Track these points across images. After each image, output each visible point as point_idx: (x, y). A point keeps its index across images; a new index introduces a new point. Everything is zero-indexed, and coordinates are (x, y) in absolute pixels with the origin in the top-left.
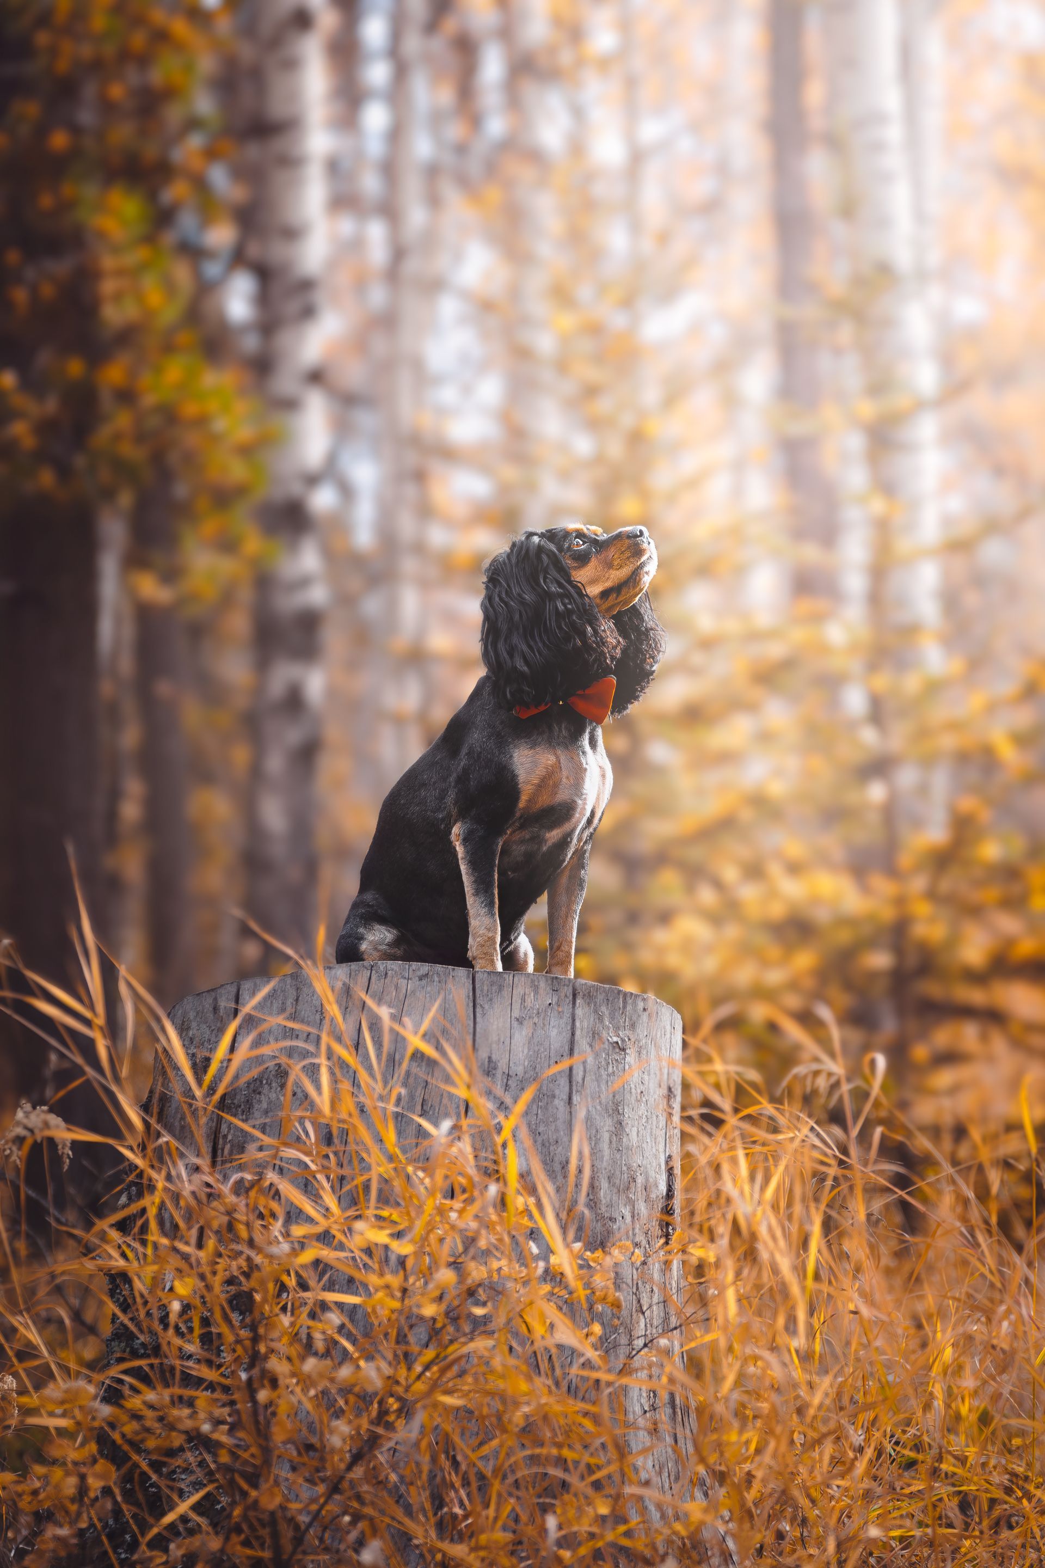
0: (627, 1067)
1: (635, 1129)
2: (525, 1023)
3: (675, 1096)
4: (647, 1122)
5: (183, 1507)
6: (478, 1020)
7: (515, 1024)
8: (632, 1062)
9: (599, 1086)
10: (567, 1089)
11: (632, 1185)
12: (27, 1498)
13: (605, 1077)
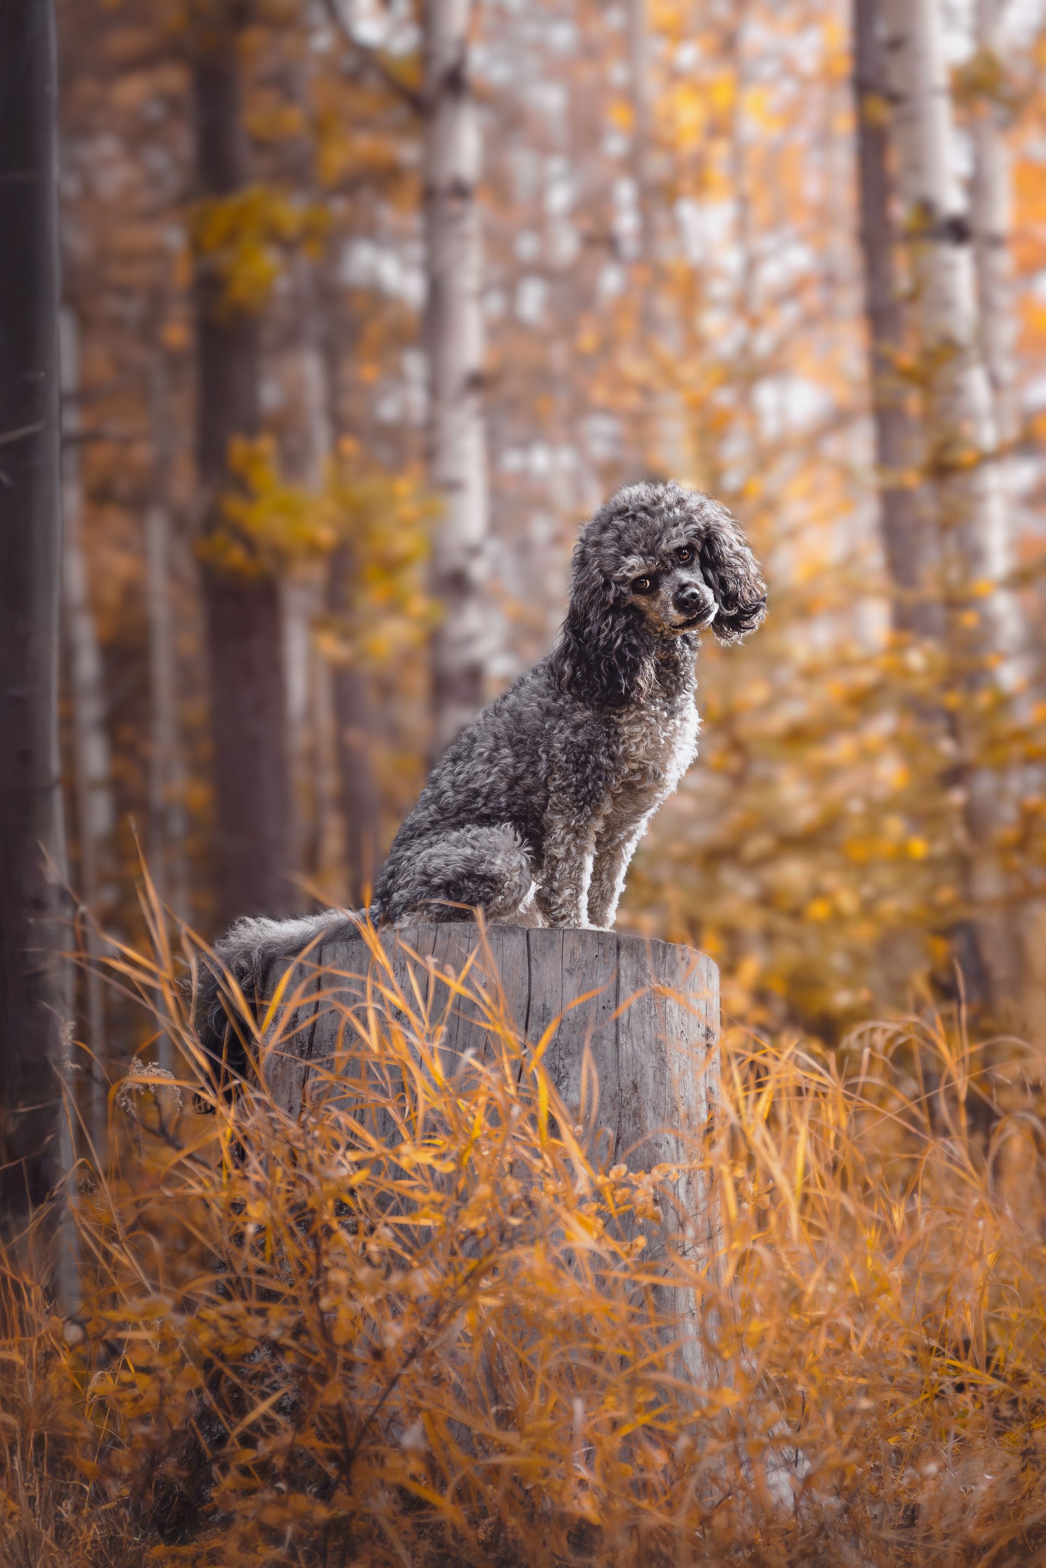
0: (668, 1010)
1: (677, 1065)
2: (575, 973)
3: (713, 1035)
4: (688, 1058)
5: (263, 1407)
6: (533, 972)
7: (566, 975)
8: (673, 1005)
9: (643, 1027)
10: (614, 1030)
11: (675, 1114)
12: (128, 1405)
13: (648, 1019)
